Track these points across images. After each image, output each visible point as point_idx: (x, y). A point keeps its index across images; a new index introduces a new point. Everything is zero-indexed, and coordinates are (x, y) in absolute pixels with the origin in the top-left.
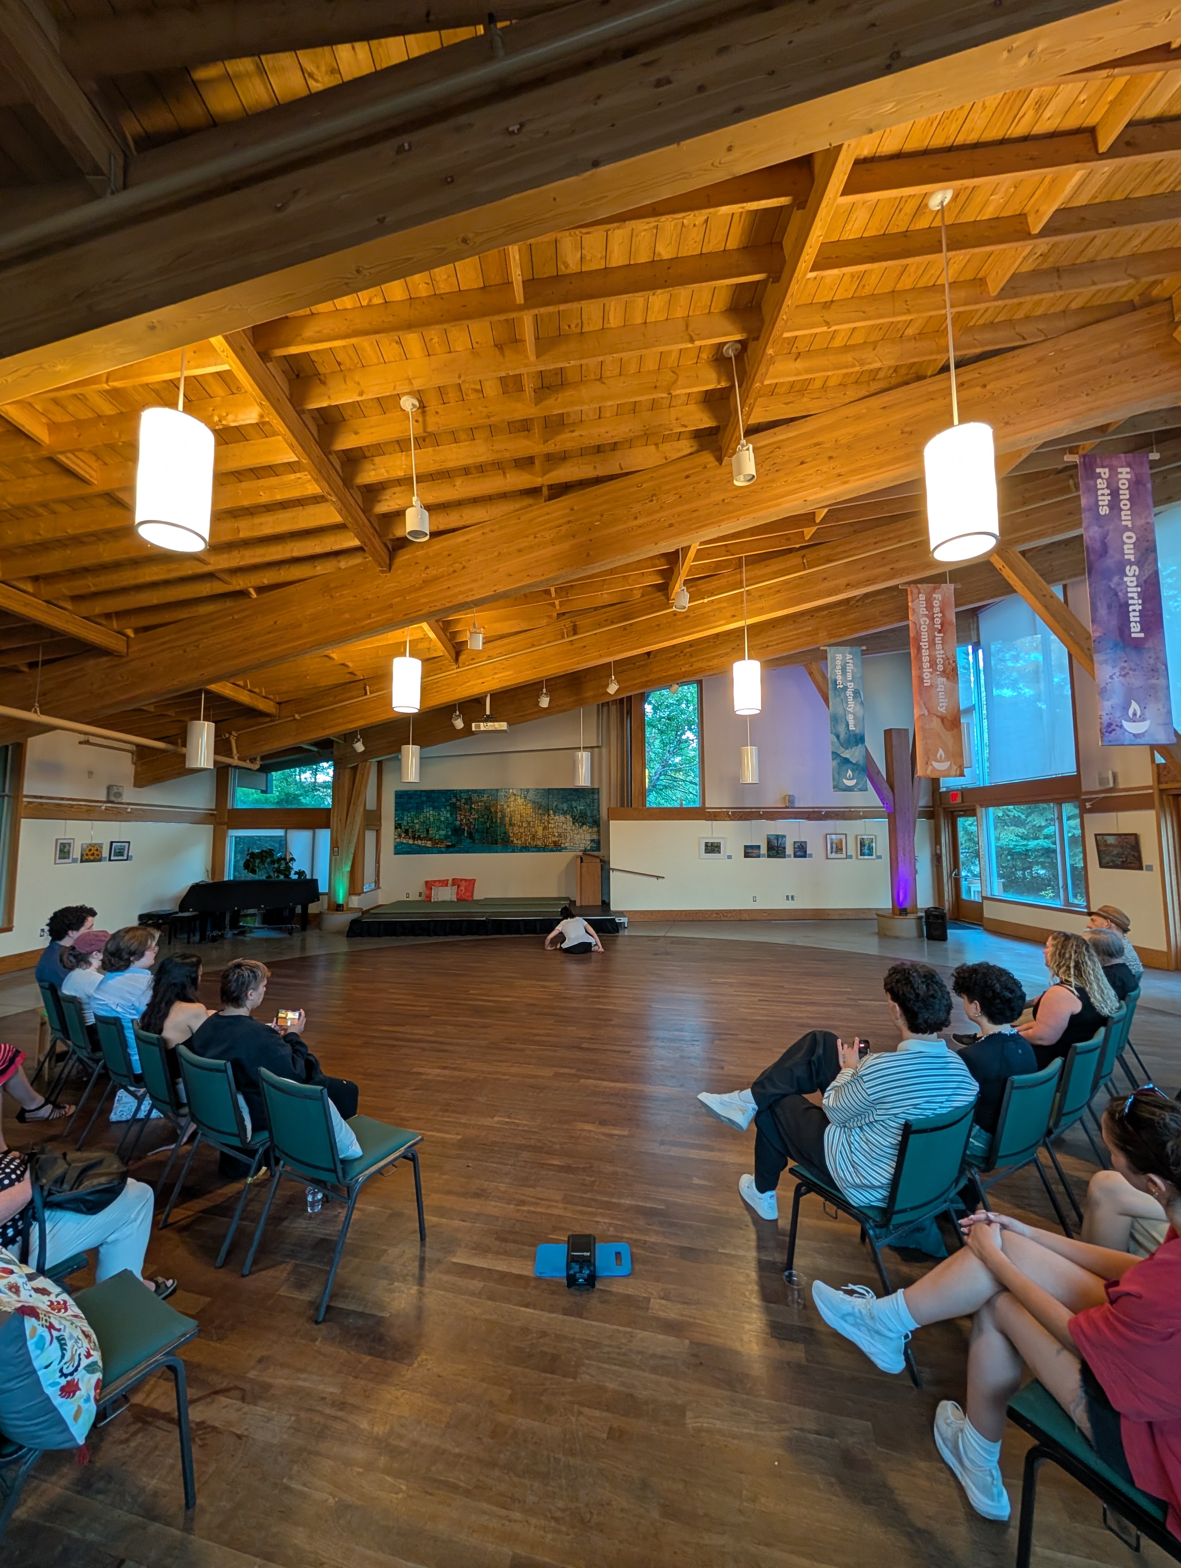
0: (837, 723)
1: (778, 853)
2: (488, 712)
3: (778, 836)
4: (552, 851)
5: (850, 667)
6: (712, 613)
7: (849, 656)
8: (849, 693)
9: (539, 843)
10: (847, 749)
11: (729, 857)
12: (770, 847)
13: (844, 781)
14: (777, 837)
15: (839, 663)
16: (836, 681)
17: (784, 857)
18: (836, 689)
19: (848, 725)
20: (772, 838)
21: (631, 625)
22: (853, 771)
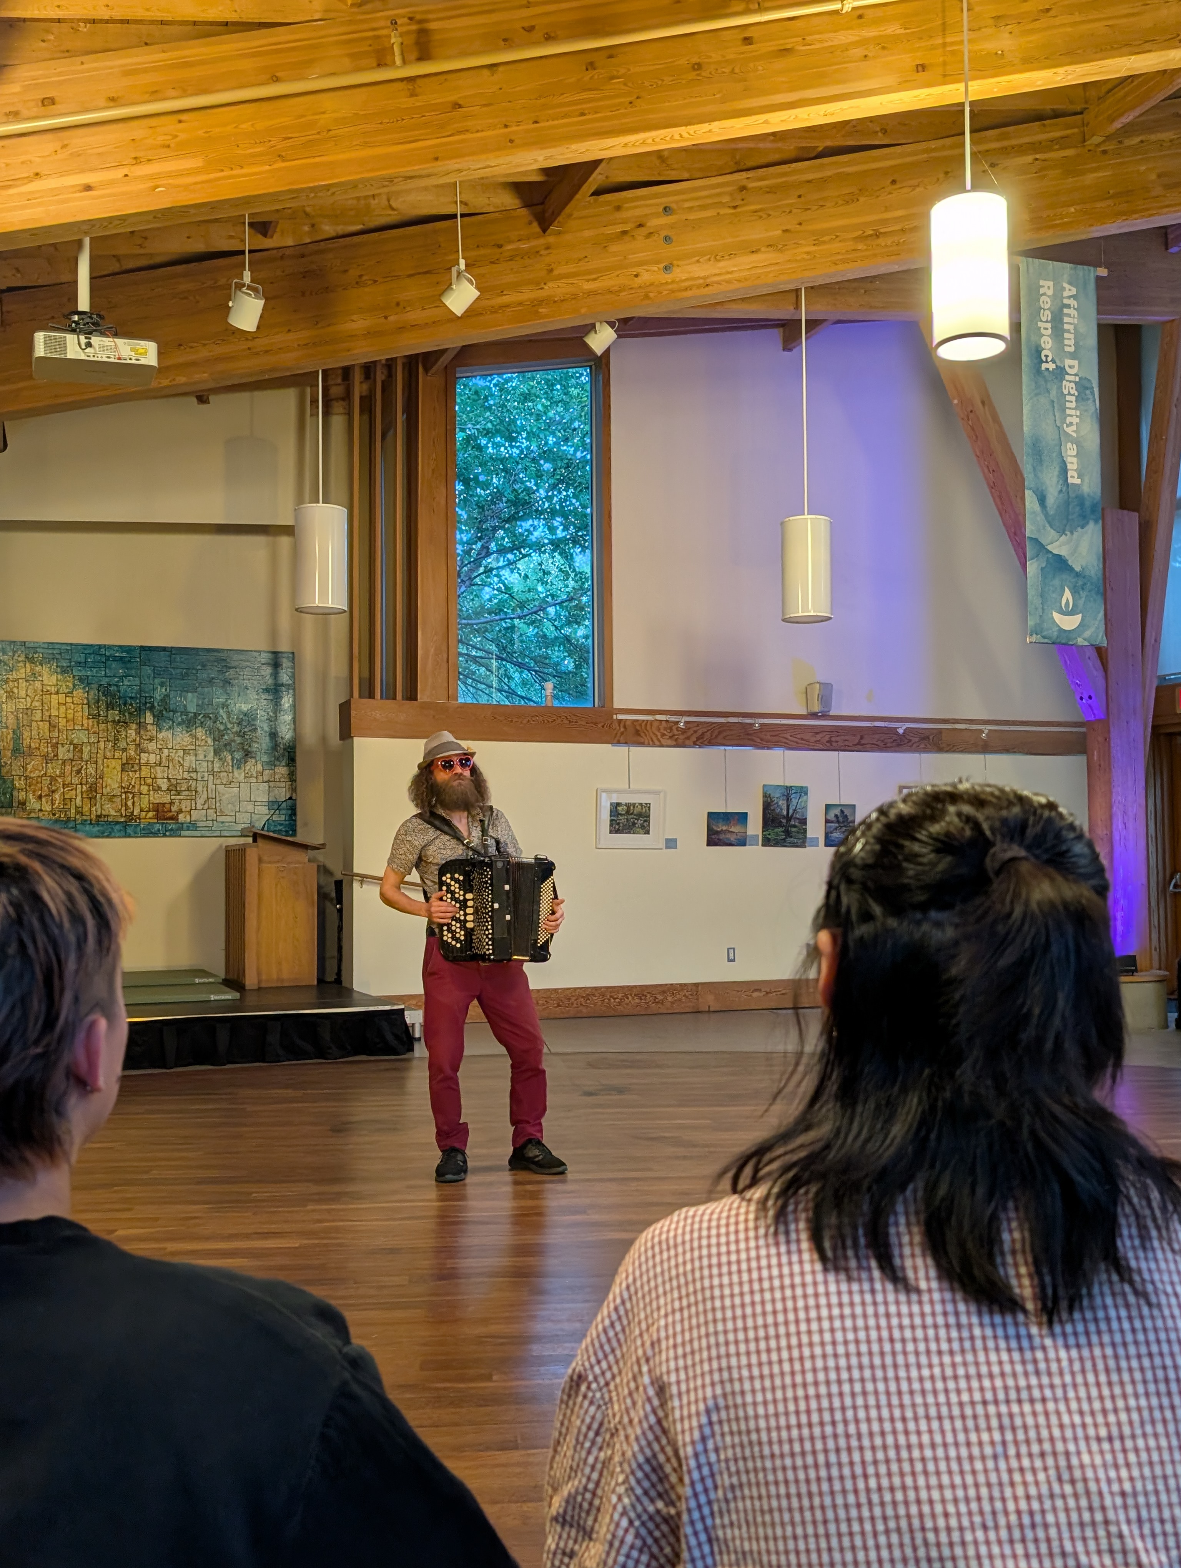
0: (1041, 461)
1: (788, 833)
2: (84, 303)
3: (789, 788)
4: (149, 833)
5: (1071, 319)
6: (859, 52)
7: (1069, 290)
8: (1069, 386)
9: (110, 810)
10: (1062, 532)
11: (671, 844)
12: (771, 819)
13: (1056, 616)
14: (788, 792)
15: (1046, 302)
16: (1038, 350)
17: (803, 845)
18: (1038, 371)
19: (1064, 470)
20: (776, 794)
21: (611, 52)
22: (1075, 592)
